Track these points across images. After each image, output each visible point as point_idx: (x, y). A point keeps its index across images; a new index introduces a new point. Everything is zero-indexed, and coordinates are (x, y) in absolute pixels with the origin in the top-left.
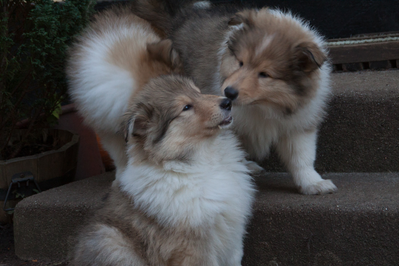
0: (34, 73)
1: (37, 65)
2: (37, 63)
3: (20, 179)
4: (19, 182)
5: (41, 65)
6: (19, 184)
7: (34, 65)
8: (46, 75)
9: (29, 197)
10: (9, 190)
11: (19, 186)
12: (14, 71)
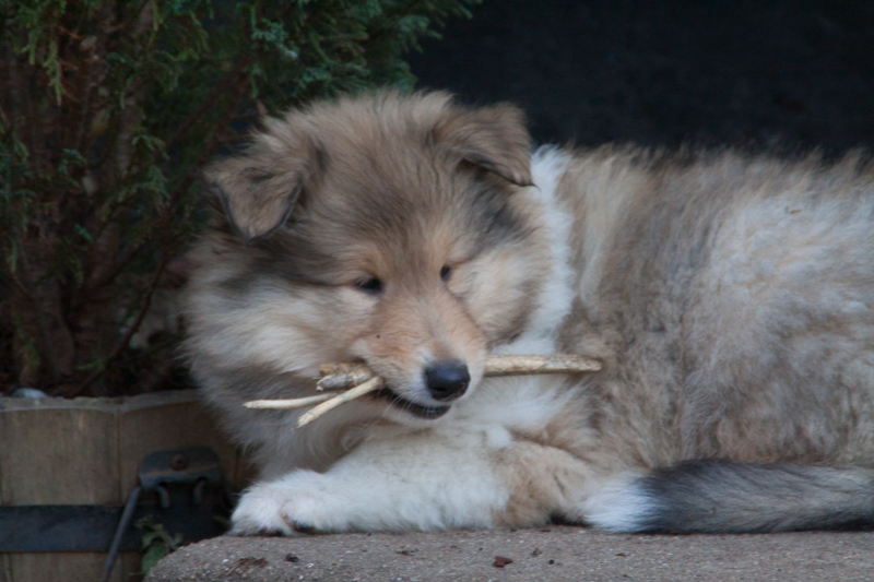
0: (257, 70)
1: (272, 45)
2: (270, 37)
3: (170, 474)
4: (163, 484)
5: (286, 43)
6: (164, 493)
7: (262, 41)
8: (308, 79)
9: (202, 544)
10: (127, 514)
11: (165, 501)
12: (183, 56)
